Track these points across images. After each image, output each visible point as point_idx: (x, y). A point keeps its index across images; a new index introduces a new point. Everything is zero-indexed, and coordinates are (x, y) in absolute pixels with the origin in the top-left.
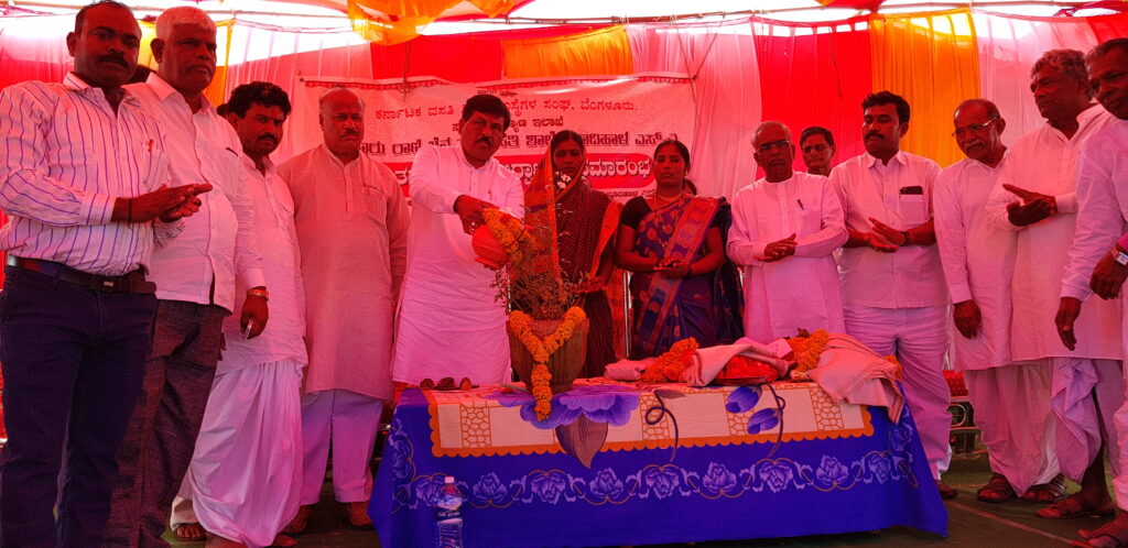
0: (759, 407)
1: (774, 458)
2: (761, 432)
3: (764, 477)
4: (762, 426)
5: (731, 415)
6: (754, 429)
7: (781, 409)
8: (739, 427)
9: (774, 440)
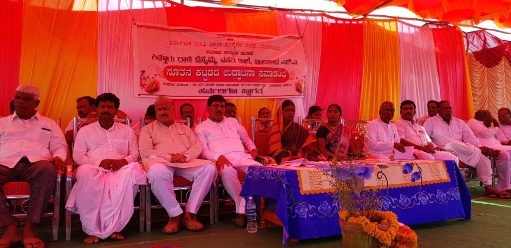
0: (413, 171)
1: (421, 191)
2: (416, 181)
3: (420, 199)
4: (416, 179)
5: (405, 175)
6: (413, 180)
7: (420, 172)
8: (408, 179)
9: (420, 185)
